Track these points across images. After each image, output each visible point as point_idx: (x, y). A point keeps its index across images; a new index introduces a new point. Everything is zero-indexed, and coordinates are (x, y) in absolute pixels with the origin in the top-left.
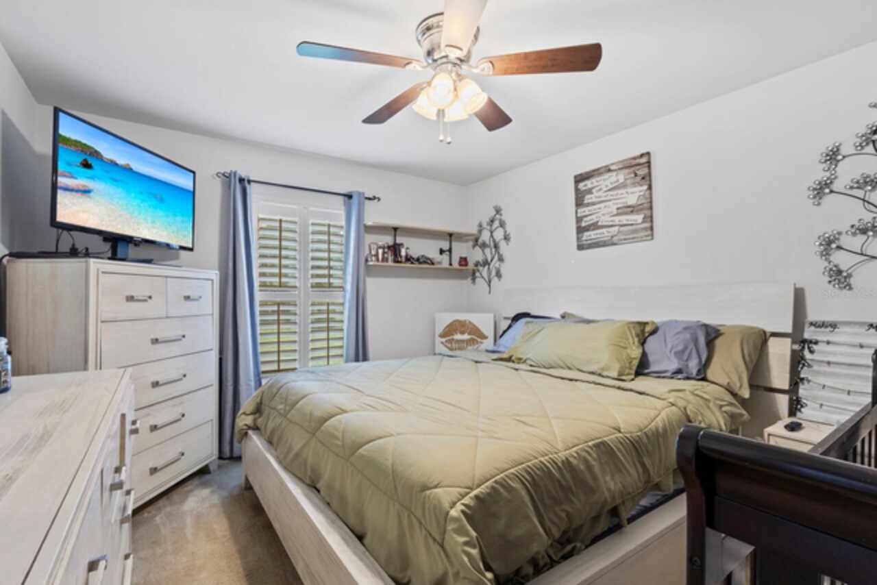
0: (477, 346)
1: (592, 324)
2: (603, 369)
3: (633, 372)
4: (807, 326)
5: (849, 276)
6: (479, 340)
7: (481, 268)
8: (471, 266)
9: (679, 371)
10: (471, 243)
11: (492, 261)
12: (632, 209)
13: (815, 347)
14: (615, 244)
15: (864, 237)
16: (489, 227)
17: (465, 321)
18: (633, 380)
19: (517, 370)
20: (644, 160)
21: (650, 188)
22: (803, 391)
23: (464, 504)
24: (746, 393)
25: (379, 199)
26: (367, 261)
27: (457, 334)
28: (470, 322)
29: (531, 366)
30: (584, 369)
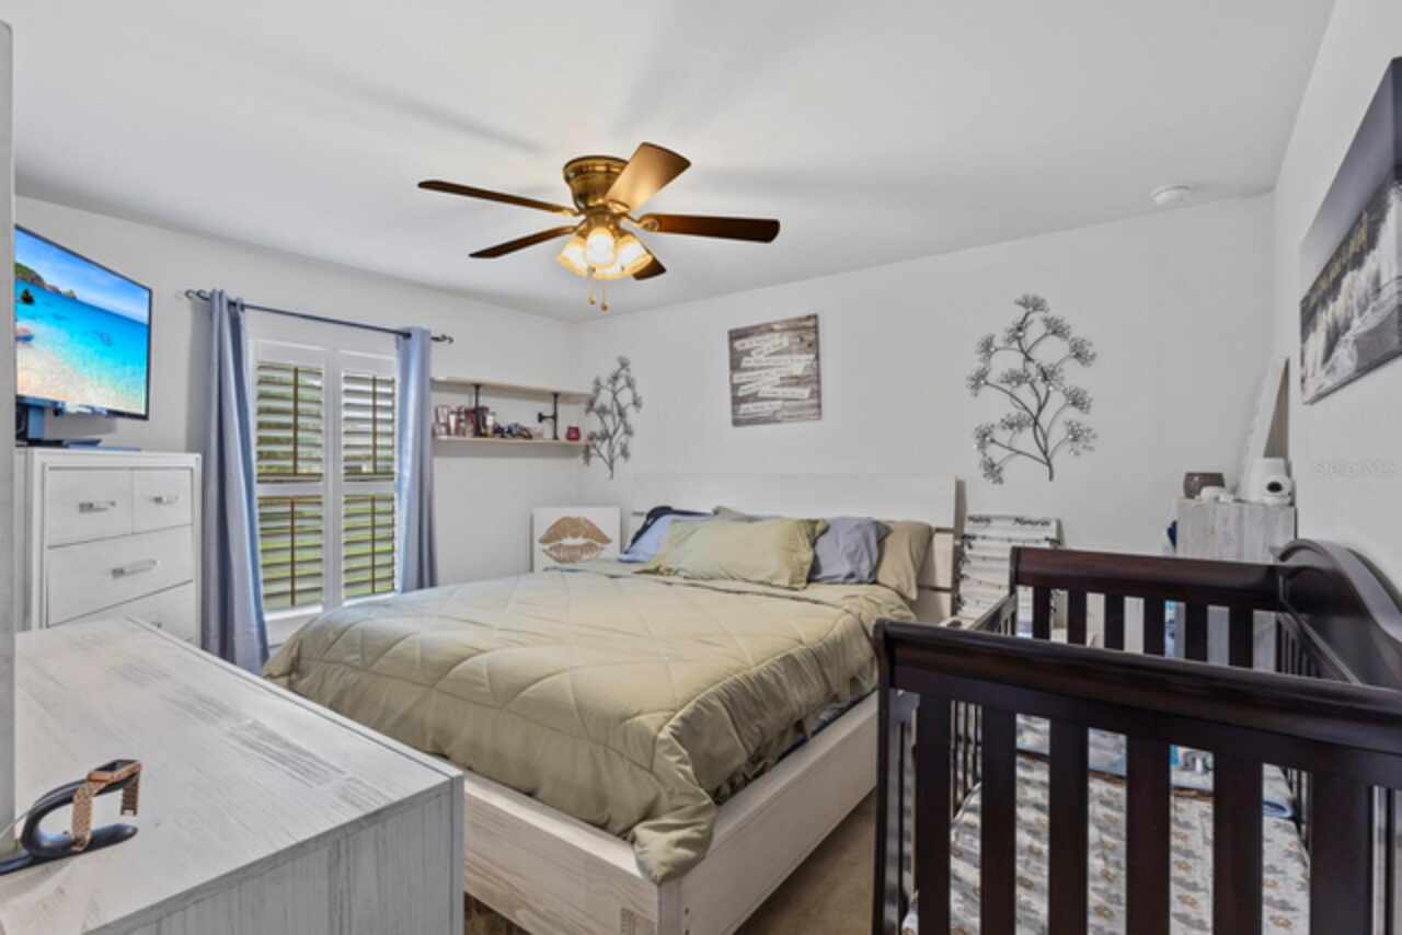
0: (596, 553)
1: (755, 524)
2: (773, 577)
3: (804, 579)
4: (967, 520)
5: (1000, 469)
6: (599, 544)
7: (598, 443)
8: (583, 440)
9: (851, 575)
10: (583, 406)
11: (615, 432)
12: (797, 381)
13: (973, 543)
14: (778, 421)
15: (1010, 432)
16: (610, 386)
17: (578, 519)
18: (805, 588)
19: (669, 584)
20: (810, 323)
21: (817, 357)
22: (963, 589)
23: (673, 727)
24: (913, 595)
25: (451, 340)
26: (434, 434)
27: (566, 537)
28: (587, 522)
29: (685, 578)
30: (751, 579)
